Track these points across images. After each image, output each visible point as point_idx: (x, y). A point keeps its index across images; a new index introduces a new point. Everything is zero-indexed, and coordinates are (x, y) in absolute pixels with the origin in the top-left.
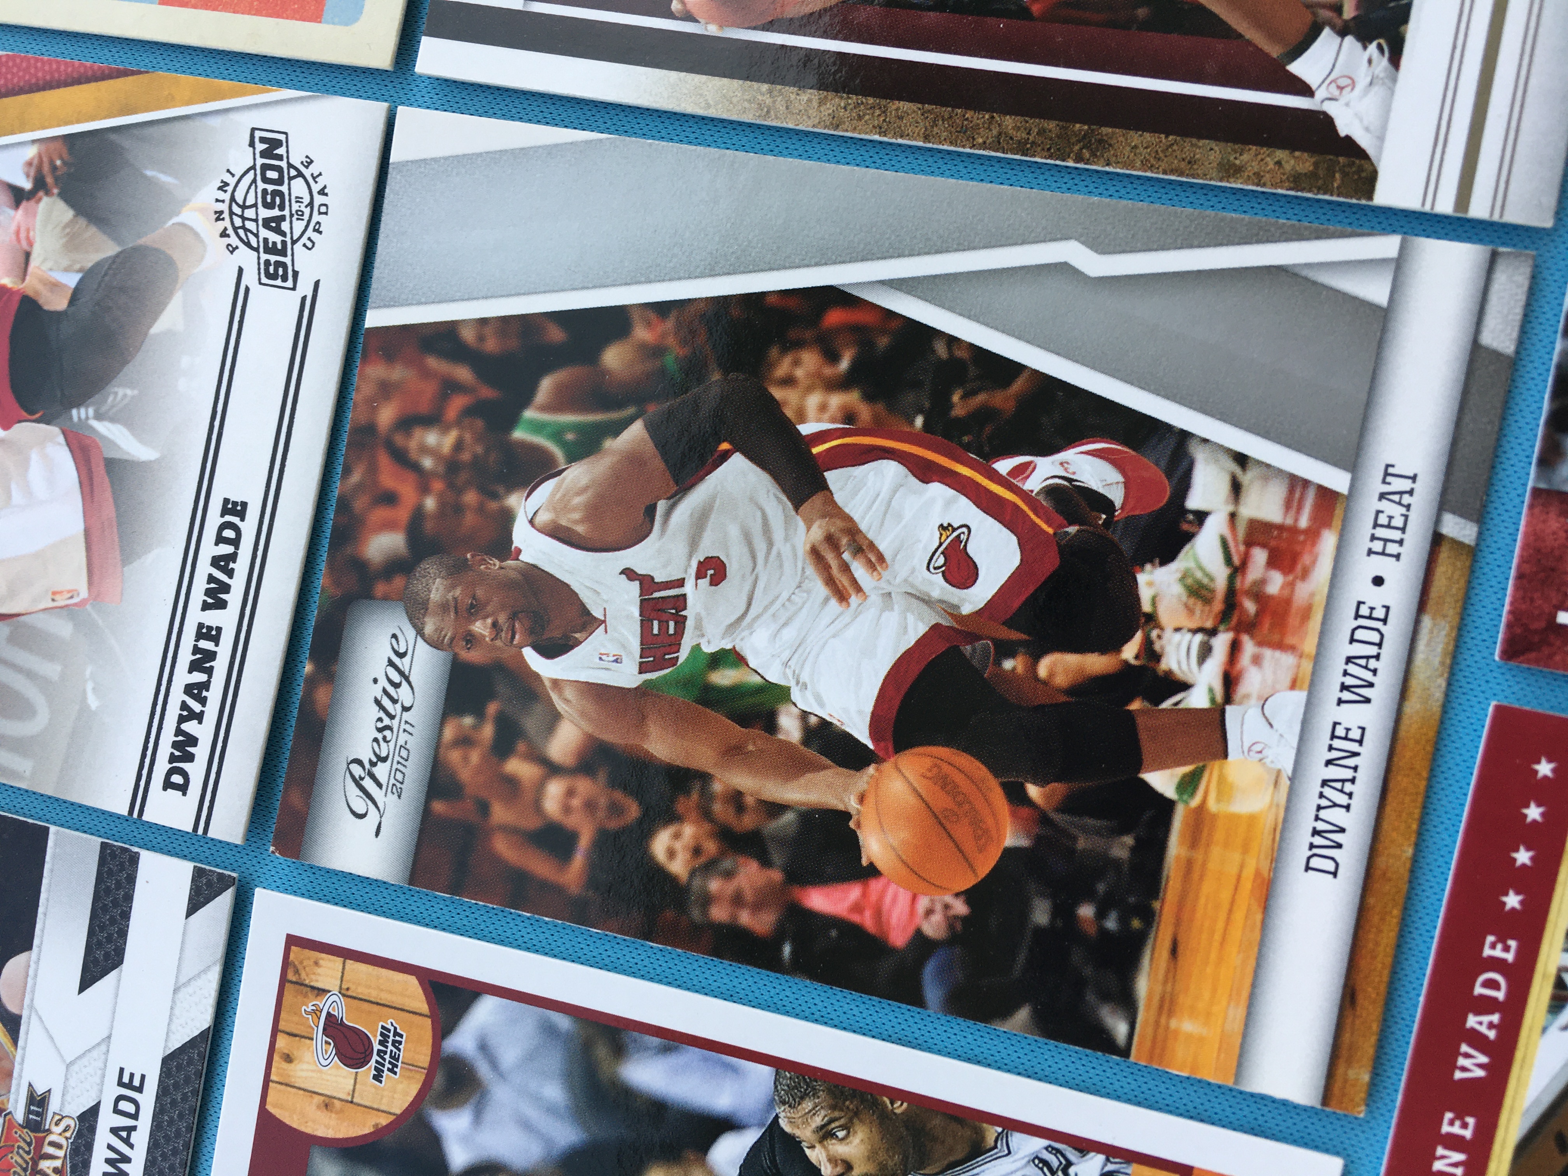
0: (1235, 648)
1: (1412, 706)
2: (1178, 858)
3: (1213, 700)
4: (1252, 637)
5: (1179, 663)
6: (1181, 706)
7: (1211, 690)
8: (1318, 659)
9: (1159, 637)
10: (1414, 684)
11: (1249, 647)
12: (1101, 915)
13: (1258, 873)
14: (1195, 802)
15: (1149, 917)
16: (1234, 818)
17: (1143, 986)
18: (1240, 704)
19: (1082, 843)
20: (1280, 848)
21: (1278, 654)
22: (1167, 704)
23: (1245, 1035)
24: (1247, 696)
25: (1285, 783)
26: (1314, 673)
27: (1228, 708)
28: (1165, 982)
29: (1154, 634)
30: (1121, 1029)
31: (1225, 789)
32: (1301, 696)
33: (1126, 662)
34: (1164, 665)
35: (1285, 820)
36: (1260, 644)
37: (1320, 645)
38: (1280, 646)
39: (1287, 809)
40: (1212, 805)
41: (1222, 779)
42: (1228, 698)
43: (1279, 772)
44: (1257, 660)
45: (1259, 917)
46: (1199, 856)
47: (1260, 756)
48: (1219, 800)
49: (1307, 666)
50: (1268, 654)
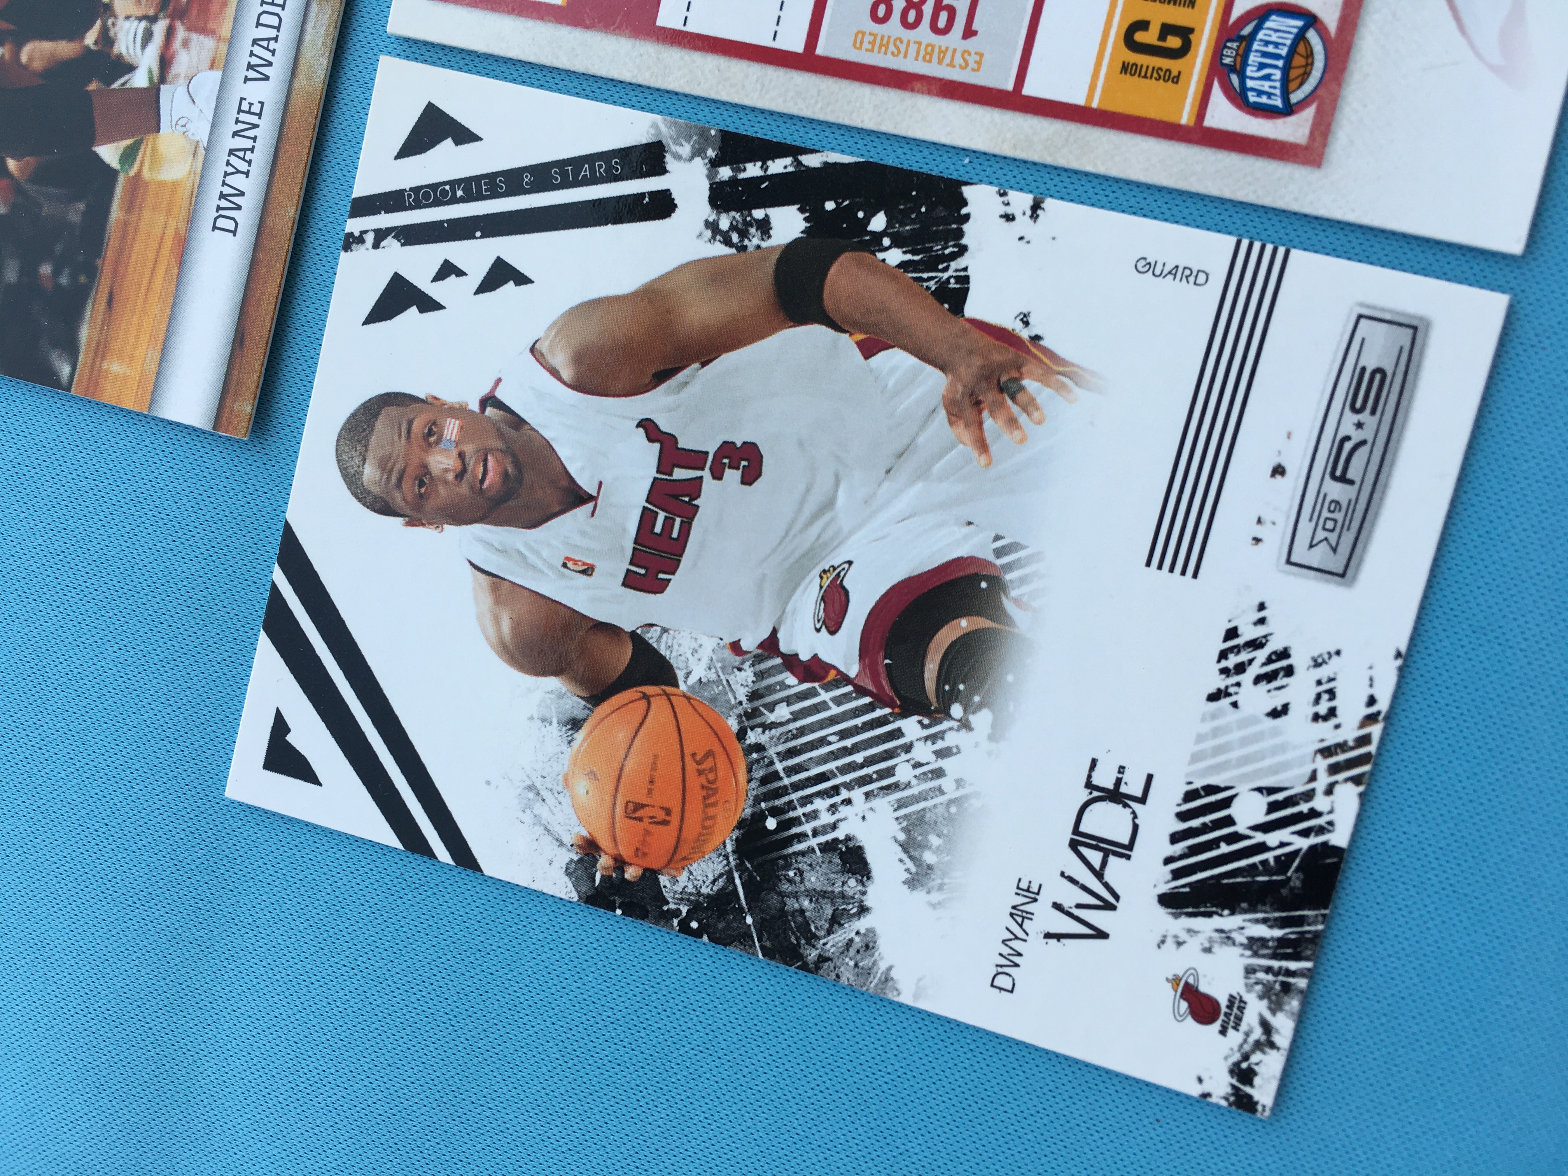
0: (170, 33)
1: (301, 82)
2: (117, 221)
3: (151, 80)
4: (183, 24)
5: (127, 48)
6: (127, 86)
7: (150, 72)
8: (231, 42)
9: (114, 24)
10: (302, 61)
11: (181, 32)
12: (57, 273)
13: (177, 233)
14: (132, 172)
15: (93, 273)
16: (162, 184)
17: (84, 333)
18: (171, 83)
19: (45, 211)
20: (195, 210)
21: (202, 37)
22: (116, 85)
23: (158, 373)
24: (177, 76)
25: (201, 152)
26: (228, 54)
27: (162, 87)
28: (102, 329)
29: (110, 22)
30: (65, 370)
31: (156, 160)
32: (217, 75)
33: (87, 48)
34: (116, 50)
35: (200, 186)
36: (189, 29)
37: (234, 28)
38: (204, 31)
39: (202, 176)
40: (146, 175)
41: (154, 150)
42: (163, 79)
43: (198, 142)
44: (186, 44)
45: (175, 271)
46: (134, 217)
47: (184, 129)
48: (151, 170)
49: (223, 48)
50: (194, 36)
